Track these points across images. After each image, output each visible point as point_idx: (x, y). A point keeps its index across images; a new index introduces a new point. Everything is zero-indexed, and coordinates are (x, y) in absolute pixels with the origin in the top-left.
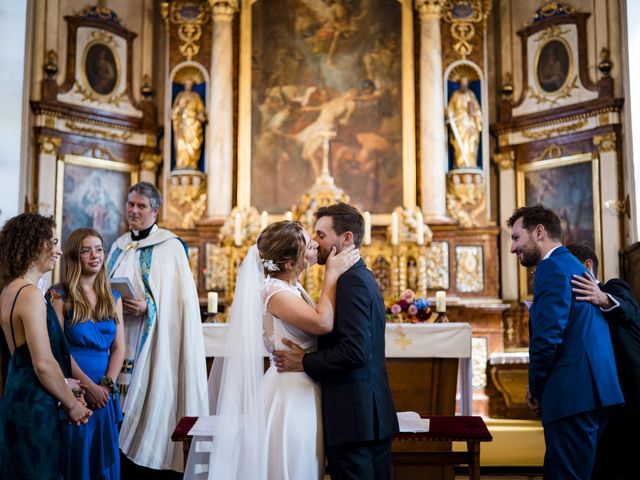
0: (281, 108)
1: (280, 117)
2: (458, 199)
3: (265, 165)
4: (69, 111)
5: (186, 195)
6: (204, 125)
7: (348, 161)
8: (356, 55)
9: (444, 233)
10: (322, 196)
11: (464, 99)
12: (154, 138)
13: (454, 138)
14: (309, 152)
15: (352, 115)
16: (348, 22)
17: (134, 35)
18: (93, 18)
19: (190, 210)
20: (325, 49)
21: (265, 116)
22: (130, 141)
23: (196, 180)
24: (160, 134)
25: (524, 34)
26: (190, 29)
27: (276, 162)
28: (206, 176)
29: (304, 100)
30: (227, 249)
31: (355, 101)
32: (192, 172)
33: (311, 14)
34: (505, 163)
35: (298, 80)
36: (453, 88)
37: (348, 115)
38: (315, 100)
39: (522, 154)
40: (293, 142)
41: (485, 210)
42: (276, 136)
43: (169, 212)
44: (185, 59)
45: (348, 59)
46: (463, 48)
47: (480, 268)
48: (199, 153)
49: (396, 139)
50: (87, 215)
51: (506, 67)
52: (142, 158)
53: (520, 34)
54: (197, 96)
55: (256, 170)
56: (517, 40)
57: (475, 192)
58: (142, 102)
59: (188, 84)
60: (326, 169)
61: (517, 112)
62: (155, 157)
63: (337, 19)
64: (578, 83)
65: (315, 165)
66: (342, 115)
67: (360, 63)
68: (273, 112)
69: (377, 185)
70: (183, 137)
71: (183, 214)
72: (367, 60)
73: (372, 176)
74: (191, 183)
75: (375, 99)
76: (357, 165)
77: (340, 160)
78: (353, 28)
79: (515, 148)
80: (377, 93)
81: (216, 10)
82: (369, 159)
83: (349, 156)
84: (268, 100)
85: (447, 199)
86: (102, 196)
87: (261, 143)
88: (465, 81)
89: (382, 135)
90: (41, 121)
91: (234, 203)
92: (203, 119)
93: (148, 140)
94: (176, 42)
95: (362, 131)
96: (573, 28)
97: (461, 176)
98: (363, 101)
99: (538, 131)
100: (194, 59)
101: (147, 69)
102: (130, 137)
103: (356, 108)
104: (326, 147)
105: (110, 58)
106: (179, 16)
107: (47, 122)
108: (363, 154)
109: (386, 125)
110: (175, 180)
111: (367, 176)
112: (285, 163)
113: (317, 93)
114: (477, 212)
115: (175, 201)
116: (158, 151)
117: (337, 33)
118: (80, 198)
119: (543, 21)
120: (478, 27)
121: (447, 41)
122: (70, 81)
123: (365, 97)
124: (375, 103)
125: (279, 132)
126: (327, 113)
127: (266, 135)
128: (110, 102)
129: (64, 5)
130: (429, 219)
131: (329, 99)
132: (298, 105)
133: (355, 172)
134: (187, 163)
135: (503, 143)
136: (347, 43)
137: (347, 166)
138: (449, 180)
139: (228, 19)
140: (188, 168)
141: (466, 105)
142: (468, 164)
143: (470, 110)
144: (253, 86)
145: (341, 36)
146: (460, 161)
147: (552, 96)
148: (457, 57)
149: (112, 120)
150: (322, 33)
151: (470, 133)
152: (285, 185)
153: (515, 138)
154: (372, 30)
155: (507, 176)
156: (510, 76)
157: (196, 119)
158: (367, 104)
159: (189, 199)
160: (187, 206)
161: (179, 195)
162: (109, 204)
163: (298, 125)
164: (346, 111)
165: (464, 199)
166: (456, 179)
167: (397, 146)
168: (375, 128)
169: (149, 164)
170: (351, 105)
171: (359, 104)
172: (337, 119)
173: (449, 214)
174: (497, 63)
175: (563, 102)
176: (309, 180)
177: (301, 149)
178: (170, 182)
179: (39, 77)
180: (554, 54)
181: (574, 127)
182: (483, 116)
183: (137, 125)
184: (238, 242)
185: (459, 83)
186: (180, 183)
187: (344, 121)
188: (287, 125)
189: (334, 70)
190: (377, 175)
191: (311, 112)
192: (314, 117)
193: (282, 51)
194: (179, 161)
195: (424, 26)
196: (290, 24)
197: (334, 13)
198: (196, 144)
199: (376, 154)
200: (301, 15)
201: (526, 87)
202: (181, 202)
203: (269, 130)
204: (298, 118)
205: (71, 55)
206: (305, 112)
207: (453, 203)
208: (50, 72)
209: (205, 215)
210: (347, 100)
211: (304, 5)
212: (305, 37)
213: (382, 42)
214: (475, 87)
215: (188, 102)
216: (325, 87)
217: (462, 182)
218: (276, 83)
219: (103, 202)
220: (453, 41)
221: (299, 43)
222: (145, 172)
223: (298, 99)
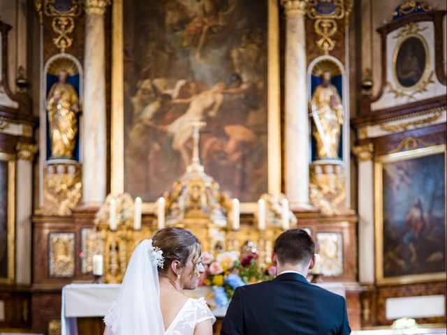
0: (153, 100)
1: (151, 109)
2: (320, 188)
3: (136, 155)
5: (62, 183)
6: (78, 115)
7: (217, 152)
8: (224, 49)
9: (308, 220)
10: (193, 184)
11: (326, 93)
12: (30, 128)
13: (316, 130)
14: (179, 143)
15: (221, 108)
16: (217, 17)
17: (9, 27)
19: (66, 198)
20: (194, 43)
21: (137, 108)
22: (6, 131)
23: (72, 169)
24: (35, 124)
25: (384, 31)
26: (63, 22)
28: (81, 165)
29: (174, 92)
30: (103, 233)
31: (223, 93)
32: (67, 161)
33: (181, 9)
34: (364, 155)
35: (169, 73)
36: (316, 83)
37: (216, 107)
38: (184, 93)
39: (380, 147)
40: (164, 133)
41: (345, 200)
42: (147, 127)
43: (46, 200)
44: (59, 51)
45: (216, 53)
46: (326, 44)
47: (340, 254)
49: (262, 131)
51: (366, 63)
52: (18, 147)
53: (379, 31)
54: (71, 88)
55: (129, 160)
56: (377, 37)
57: (336, 183)
58: (18, 93)
59: (62, 75)
60: (196, 158)
61: (375, 106)
62: (31, 147)
63: (205, 14)
64: (434, 78)
65: (185, 155)
66: (211, 108)
67: (228, 57)
68: (144, 104)
69: (244, 175)
70: (58, 127)
71: (60, 202)
72: (234, 54)
73: (239, 166)
74: (66, 172)
75: (243, 92)
76: (225, 156)
77: (209, 151)
78: (221, 23)
79: (374, 140)
80: (244, 87)
82: (236, 150)
83: (217, 148)
84: (139, 92)
85: (310, 189)
87: (134, 134)
88: (327, 76)
89: (248, 127)
91: (108, 190)
92: (77, 110)
93: (24, 130)
94: (50, 35)
95: (230, 123)
96: (430, 24)
97: (323, 167)
98: (231, 94)
99: (395, 125)
100: (67, 51)
101: (22, 61)
102: (6, 127)
103: (223, 101)
104: (196, 136)
106: (52, 9)
108: (231, 145)
109: (253, 117)
110: (51, 169)
111: (234, 167)
112: (157, 153)
113: (187, 86)
114: (337, 201)
115: (51, 190)
116: (34, 141)
117: (206, 28)
119: (401, 19)
120: (340, 23)
121: (311, 38)
123: (232, 90)
124: (242, 96)
125: (150, 123)
126: (197, 105)
127: (138, 126)
130: (294, 207)
131: (198, 92)
132: (168, 97)
133: (223, 162)
134: (62, 152)
135: (362, 136)
136: (214, 38)
137: (215, 157)
138: (312, 170)
139: (100, 12)
140: (63, 157)
141: (328, 99)
142: (330, 155)
143: (332, 104)
144: (125, 79)
145: (210, 29)
146: (322, 152)
147: (409, 91)
148: (321, 53)
150: (191, 27)
151: (332, 126)
152: (156, 174)
153: (374, 131)
154: (240, 25)
155: (365, 167)
156: (370, 72)
157: (71, 110)
158: (235, 97)
159: (64, 187)
160: (62, 195)
161: (56, 183)
163: (168, 117)
164: (214, 104)
165: (326, 189)
166: (318, 170)
167: (263, 138)
168: (242, 120)
169: (26, 153)
170: (219, 98)
171: (227, 97)
172: (205, 112)
173: (311, 203)
174: (358, 59)
175: (420, 97)
176: (179, 170)
177: (171, 139)
178: (46, 171)
180: (412, 49)
181: (430, 120)
182: (344, 110)
183: (13, 116)
184: (113, 226)
185: (322, 78)
186: (56, 172)
187: (212, 114)
188: (159, 116)
189: (202, 64)
190: (244, 165)
191: (181, 104)
192: (184, 109)
193: (153, 44)
194: (55, 151)
195: (289, 22)
196: (161, 18)
197: (203, 8)
198: (70, 134)
199: (243, 145)
200: (171, 9)
201: (384, 83)
202: (57, 190)
203: (141, 121)
204: (170, 110)
206: (175, 104)
207: (315, 192)
209: (80, 202)
210: (215, 93)
212: (175, 31)
213: (249, 37)
214: (336, 81)
215: (62, 93)
216: (194, 80)
217: (324, 172)
218: (147, 76)
220: (317, 37)
221: (169, 37)
222: (21, 163)
223: (169, 91)
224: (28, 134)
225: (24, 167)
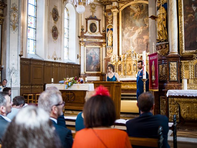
0: (127, 32)
1: (127, 34)
4: (86, 37)
8: (143, 19)
16: (141, 12)
17: (100, 20)
18: (91, 18)
20: (136, 18)
21: (124, 34)
22: (100, 41)
23: (111, 48)
26: (110, 17)
28: (113, 47)
33: (133, 11)
35: (131, 25)
43: (107, 55)
44: (109, 24)
45: (141, 20)
50: (91, 57)
52: (102, 44)
58: (103, 33)
59: (109, 29)
62: (105, 44)
63: (138, 11)
67: (144, 20)
69: (147, 47)
70: (109, 40)
72: (145, 19)
73: (146, 45)
74: (111, 49)
76: (143, 43)
78: (142, 13)
80: (147, 27)
81: (113, 13)
83: (141, 41)
84: (125, 30)
86: (94, 53)
90: (81, 40)
92: (112, 36)
94: (108, 20)
95: (144, 35)
100: (111, 23)
101: (104, 26)
103: (143, 30)
105: (95, 25)
106: (108, 15)
107: (82, 40)
108: (144, 40)
115: (108, 53)
117: (139, 14)
118: (90, 54)
122: (87, 31)
123: (144, 28)
124: (147, 29)
125: (127, 37)
126: (137, 32)
128: (95, 34)
129: (85, 16)
132: (131, 31)
134: (110, 45)
139: (116, 15)
144: (122, 28)
149: (95, 37)
150: (135, 15)
154: (146, 13)
160: (110, 54)
162: (96, 54)
164: (141, 31)
168: (147, 34)
170: (142, 30)
171: (143, 29)
172: (139, 33)
178: (107, 49)
179: (80, 31)
183: (101, 38)
189: (138, 23)
191: (134, 32)
193: (128, 20)
194: (108, 45)
196: (129, 13)
197: (138, 10)
199: (147, 40)
200: (131, 11)
205: (87, 26)
208: (82, 30)
211: (132, 9)
212: (132, 16)
216: (136, 27)
218: (127, 27)
221: (131, 18)
222: (103, 47)
224: (105, 41)
225: (104, 48)
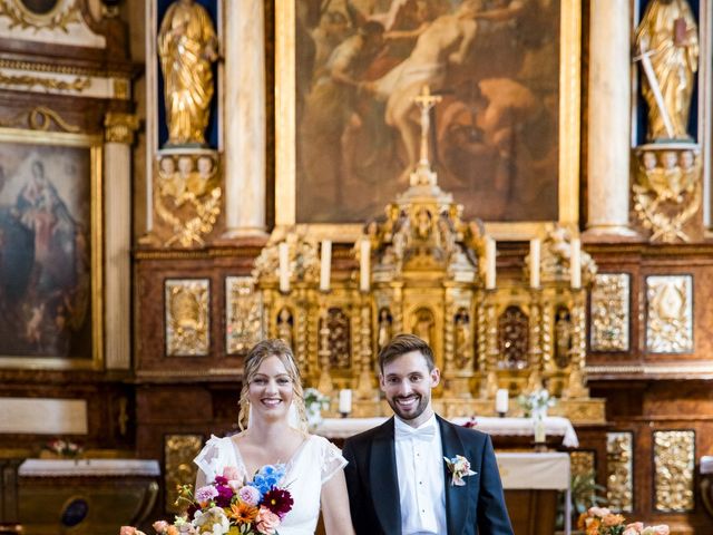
0: (348, 34)
1: (346, 51)
2: (652, 194)
3: (319, 137)
5: (187, 190)
6: (215, 66)
7: (464, 129)
9: (622, 259)
10: (418, 207)
11: (668, 14)
13: (649, 88)
14: (396, 113)
15: (471, 45)
19: (194, 215)
21: (320, 49)
22: (87, 93)
23: (204, 164)
27: (339, 130)
28: (222, 156)
30: (265, 294)
31: (477, 19)
32: (198, 151)
37: (464, 44)
40: (370, 95)
41: (700, 212)
42: (339, 84)
43: (159, 221)
47: (688, 312)
48: (208, 114)
49: (547, 88)
50: (24, 228)
52: (107, 122)
54: (201, 11)
57: (681, 181)
58: (104, 17)
62: (129, 119)
65: (407, 136)
66: (455, 46)
68: (334, 41)
69: (512, 170)
71: (183, 223)
73: (504, 154)
74: (195, 169)
75: (510, 16)
76: (479, 136)
77: (450, 126)
80: (515, 5)
82: (499, 126)
83: (465, 120)
84: (325, 19)
85: (632, 193)
86: (46, 193)
89: (522, 82)
92: (214, 57)
93: (116, 90)
95: (489, 75)
97: (658, 154)
98: (490, 20)
102: (88, 84)
103: (478, 34)
104: (426, 121)
108: (491, 115)
109: (530, 63)
110: (167, 164)
111: (496, 154)
112: (355, 132)
114: (684, 217)
115: (168, 201)
116: (132, 106)
118: (13, 200)
123: (494, 13)
124: (512, 23)
125: (345, 78)
126: (429, 42)
127: (321, 82)
128: (53, 25)
131: (431, 18)
133: (476, 148)
134: (187, 134)
137: (462, 137)
138: (636, 162)
140: (189, 143)
141: (670, 26)
142: (671, 133)
143: (678, 33)
146: (657, 127)
149: (56, 57)
152: (355, 171)
157: (202, 56)
158: (499, 25)
159: (191, 196)
160: (189, 208)
162: (59, 205)
163: (377, 65)
164: (460, 38)
165: (664, 194)
166: (650, 160)
167: (547, 101)
168: (511, 70)
169: (121, 131)
170: (470, 28)
171: (484, 24)
172: (444, 54)
173: (634, 221)
176: (396, 161)
177: (382, 106)
182: (702, 46)
183: (99, 64)
186: (176, 169)
187: (456, 57)
188: (359, 63)
190: (513, 153)
194: (174, 132)
198: (201, 97)
199: (511, 115)
203: (328, 73)
206: (389, 40)
207: (643, 200)
209: (220, 223)
210: (461, 18)
215: (186, 25)
217: (659, 164)
219: (48, 202)
222: (112, 146)
223: (378, 17)
224: (124, 95)
225: (118, 154)
